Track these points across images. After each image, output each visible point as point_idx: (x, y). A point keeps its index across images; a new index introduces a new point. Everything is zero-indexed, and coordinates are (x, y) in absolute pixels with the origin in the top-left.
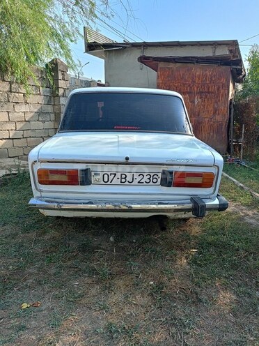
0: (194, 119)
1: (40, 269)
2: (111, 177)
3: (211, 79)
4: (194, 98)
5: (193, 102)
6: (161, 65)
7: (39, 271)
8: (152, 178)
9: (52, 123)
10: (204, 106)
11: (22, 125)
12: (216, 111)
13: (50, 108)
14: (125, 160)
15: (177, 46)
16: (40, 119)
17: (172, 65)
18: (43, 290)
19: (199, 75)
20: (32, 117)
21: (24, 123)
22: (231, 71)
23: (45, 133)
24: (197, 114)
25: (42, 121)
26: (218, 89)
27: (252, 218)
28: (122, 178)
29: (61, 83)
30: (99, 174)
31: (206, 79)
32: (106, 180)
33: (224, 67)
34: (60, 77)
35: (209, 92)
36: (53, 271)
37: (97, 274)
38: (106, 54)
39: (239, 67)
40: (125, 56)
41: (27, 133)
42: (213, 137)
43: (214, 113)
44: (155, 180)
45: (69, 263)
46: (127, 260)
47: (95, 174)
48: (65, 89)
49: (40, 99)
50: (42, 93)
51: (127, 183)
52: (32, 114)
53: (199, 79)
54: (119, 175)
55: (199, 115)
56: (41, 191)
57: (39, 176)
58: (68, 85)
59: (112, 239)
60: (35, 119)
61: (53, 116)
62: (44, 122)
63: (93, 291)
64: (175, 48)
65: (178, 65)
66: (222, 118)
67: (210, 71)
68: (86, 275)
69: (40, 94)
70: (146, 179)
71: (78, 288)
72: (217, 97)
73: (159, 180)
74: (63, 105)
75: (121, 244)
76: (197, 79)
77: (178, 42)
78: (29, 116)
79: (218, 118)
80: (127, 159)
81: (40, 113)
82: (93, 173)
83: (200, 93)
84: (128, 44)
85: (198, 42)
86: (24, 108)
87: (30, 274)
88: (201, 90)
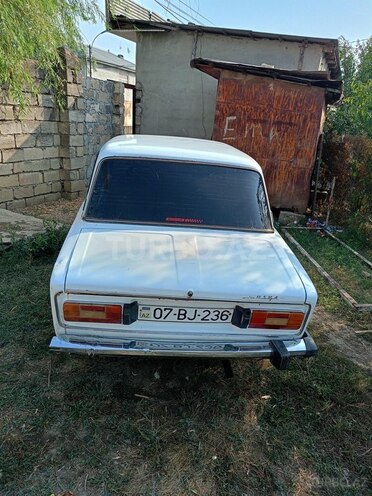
0: (266, 160)
1: (63, 430)
2: (165, 313)
3: (296, 104)
4: (269, 131)
5: (267, 135)
6: (225, 74)
7: (63, 433)
8: (221, 316)
9: (56, 150)
10: (282, 143)
11: (11, 154)
12: (298, 152)
13: (53, 127)
14: (187, 296)
15: (248, 36)
16: (39, 145)
17: (240, 77)
18: (73, 468)
19: (279, 97)
20: (27, 141)
21: (15, 151)
22: (326, 96)
23: (45, 164)
24: (271, 153)
25: (41, 147)
26: (305, 121)
27: (339, 336)
28: (179, 314)
29: (72, 89)
30: (149, 309)
31: (288, 104)
32: (158, 315)
33: (316, 89)
34: (70, 78)
35: (290, 124)
36: (82, 434)
37: (142, 440)
38: (139, 38)
39: (337, 91)
40: (168, 43)
41: (18, 166)
42: (290, 188)
43: (296, 156)
44: (225, 317)
45: (103, 420)
46: (180, 415)
47: (144, 308)
48: (76, 98)
49: (38, 114)
50: (41, 103)
51: (186, 320)
52: (27, 137)
53: (279, 102)
54: (176, 311)
55: (273, 156)
56: (66, 326)
57: (66, 312)
58: (82, 91)
59: (157, 376)
60: (30, 144)
61: (57, 139)
62: (43, 148)
63: (141, 472)
64: (245, 40)
65: (250, 77)
66: (305, 163)
67: (295, 92)
68: (127, 441)
69: (38, 105)
70: (213, 315)
71: (120, 467)
72: (302, 131)
73: (230, 317)
74: (73, 122)
75: (170, 385)
76: (276, 102)
77: (251, 31)
78: (21, 140)
79: (301, 163)
80: (190, 294)
81: (39, 135)
82: (140, 308)
83: (279, 123)
84: (174, 25)
85: (280, 36)
86: (14, 128)
87: (52, 439)
88: (280, 119)
